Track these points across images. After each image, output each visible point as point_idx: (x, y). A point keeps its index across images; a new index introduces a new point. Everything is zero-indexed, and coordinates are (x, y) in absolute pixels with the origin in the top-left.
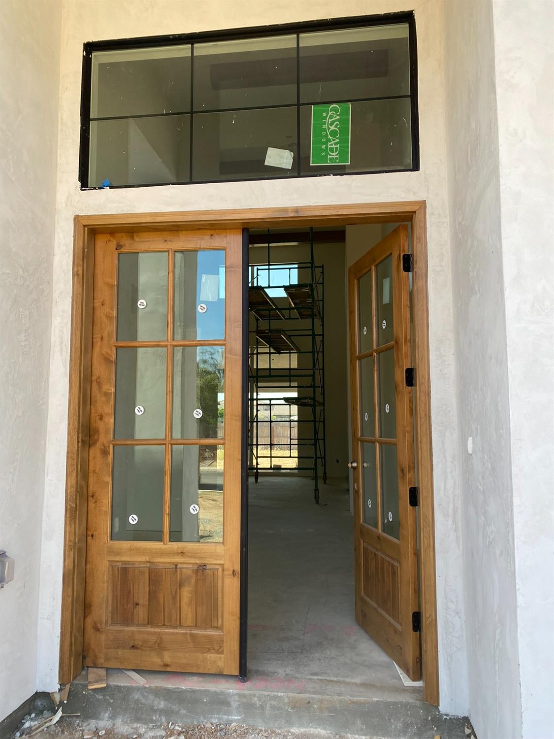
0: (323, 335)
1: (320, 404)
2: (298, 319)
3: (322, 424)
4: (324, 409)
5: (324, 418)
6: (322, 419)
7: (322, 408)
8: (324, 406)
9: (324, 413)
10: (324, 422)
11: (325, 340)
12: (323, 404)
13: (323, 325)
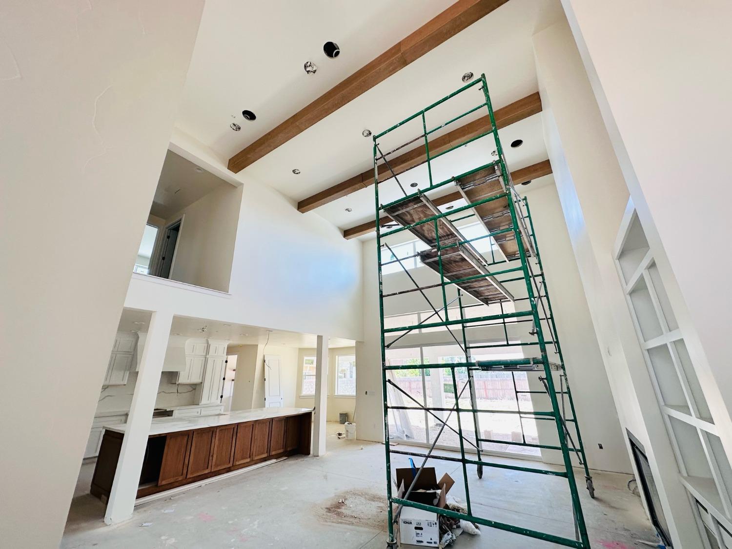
0: (542, 275)
1: (557, 368)
2: (505, 261)
3: (566, 396)
4: (565, 375)
5: (568, 388)
6: (565, 390)
7: (561, 372)
8: (564, 369)
9: (566, 379)
10: (569, 393)
11: (546, 281)
12: (563, 367)
13: (540, 263)
